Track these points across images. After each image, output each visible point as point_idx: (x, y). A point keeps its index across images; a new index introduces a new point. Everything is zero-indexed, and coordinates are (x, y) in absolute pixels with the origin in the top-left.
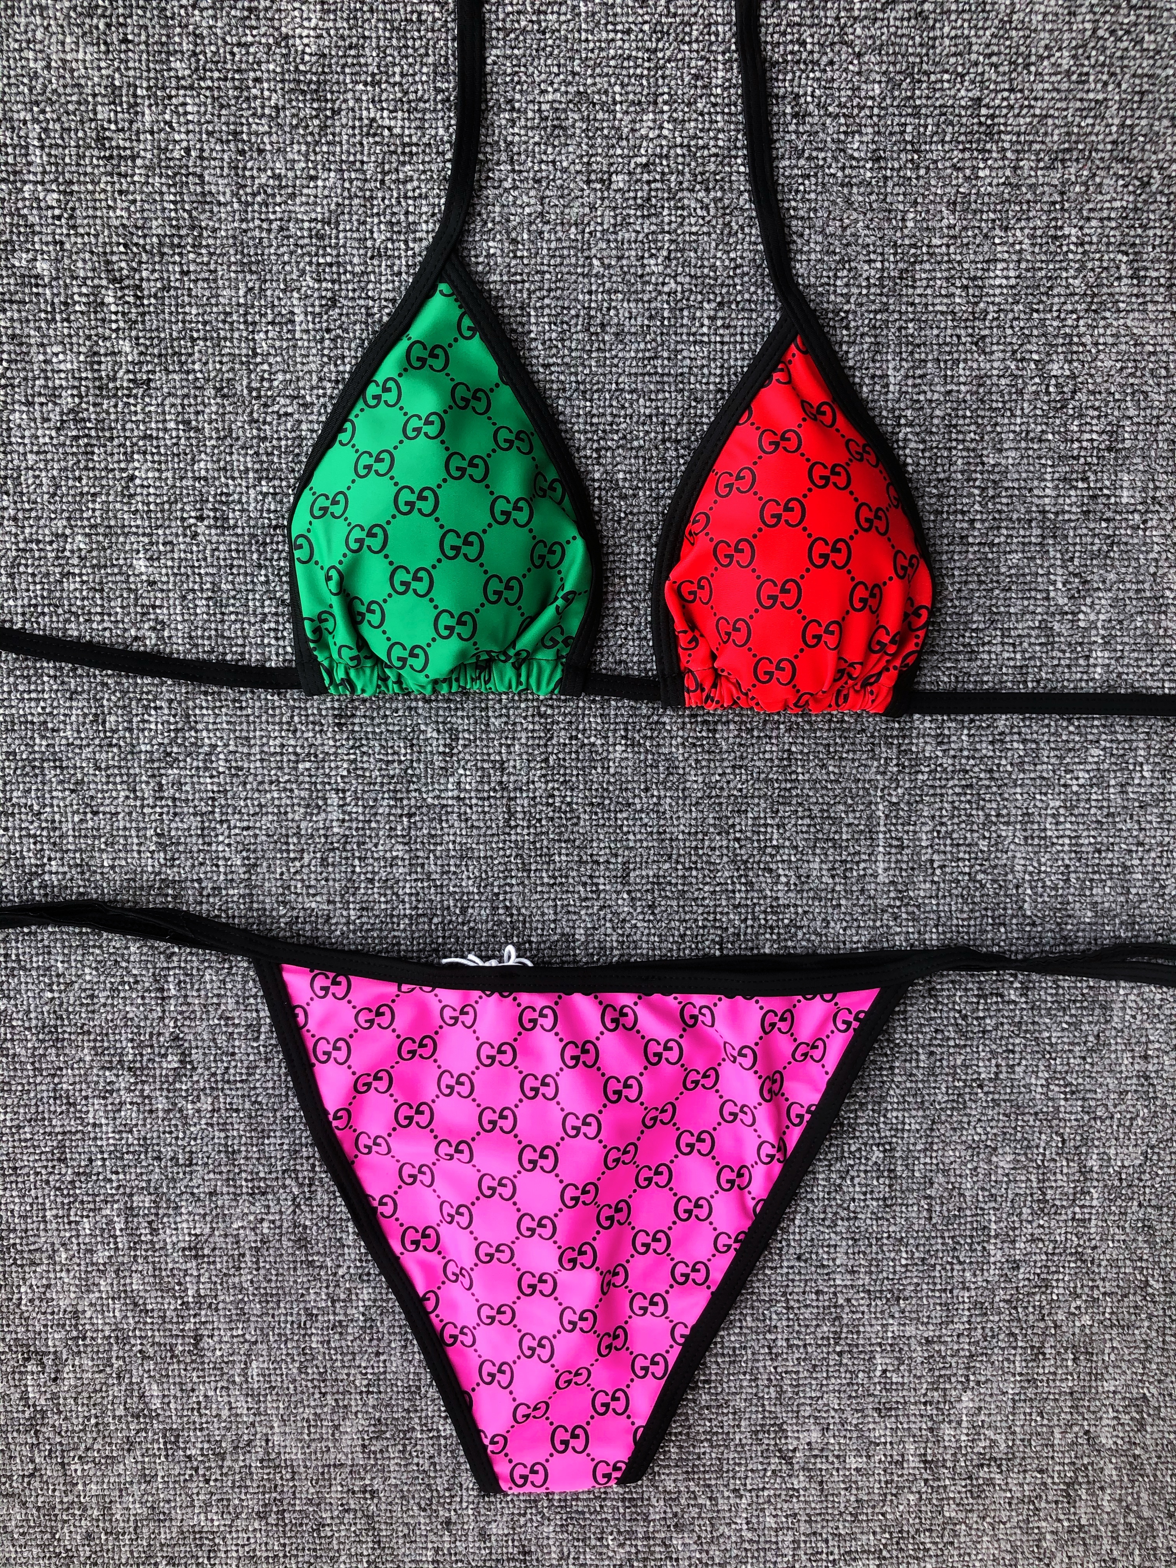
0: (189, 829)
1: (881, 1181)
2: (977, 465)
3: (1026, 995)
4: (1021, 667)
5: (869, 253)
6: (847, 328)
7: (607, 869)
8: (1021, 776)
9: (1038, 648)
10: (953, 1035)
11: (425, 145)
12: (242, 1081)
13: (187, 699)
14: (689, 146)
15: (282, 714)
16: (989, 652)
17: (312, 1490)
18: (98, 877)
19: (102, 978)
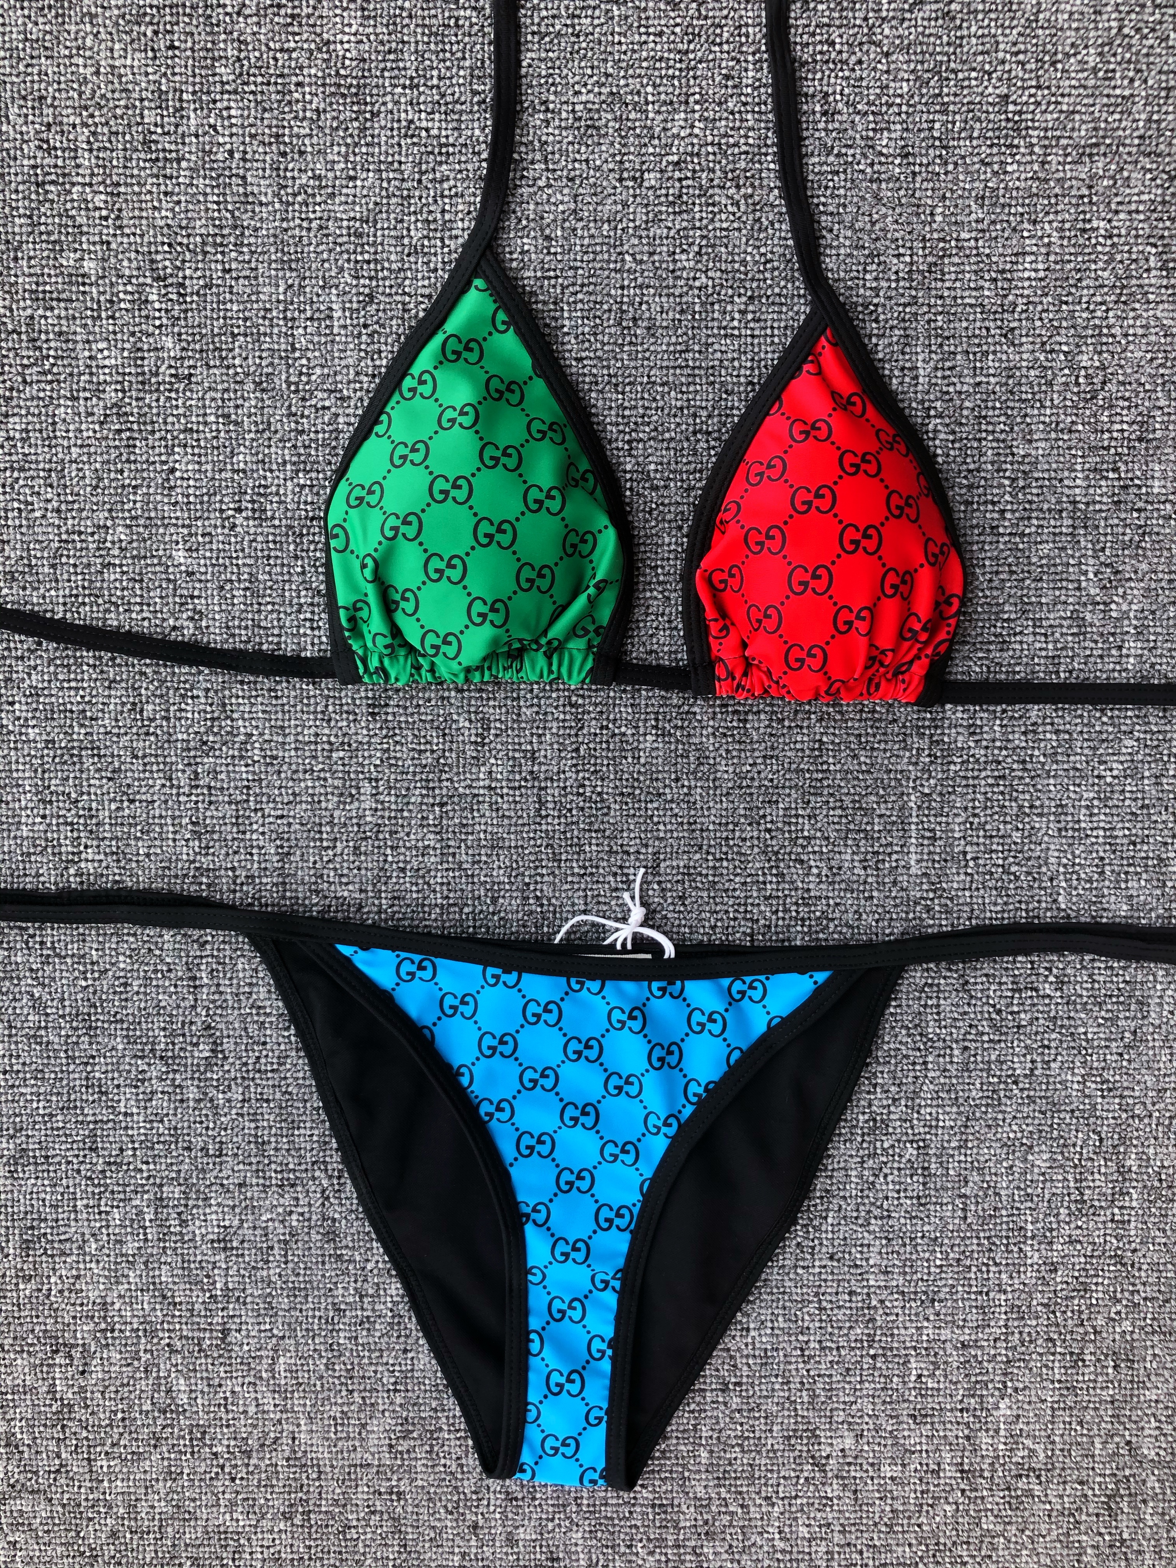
0: (224, 817)
1: (915, 1178)
2: (1006, 455)
3: (1061, 989)
4: (1053, 657)
5: (898, 247)
6: (877, 321)
7: (637, 859)
8: (1055, 767)
9: (1070, 638)
10: (987, 1030)
11: (462, 145)
12: (272, 1071)
13: (224, 688)
14: (719, 144)
15: (317, 704)
16: (1021, 642)
17: (338, 1491)
18: (134, 865)
19: (136, 966)
